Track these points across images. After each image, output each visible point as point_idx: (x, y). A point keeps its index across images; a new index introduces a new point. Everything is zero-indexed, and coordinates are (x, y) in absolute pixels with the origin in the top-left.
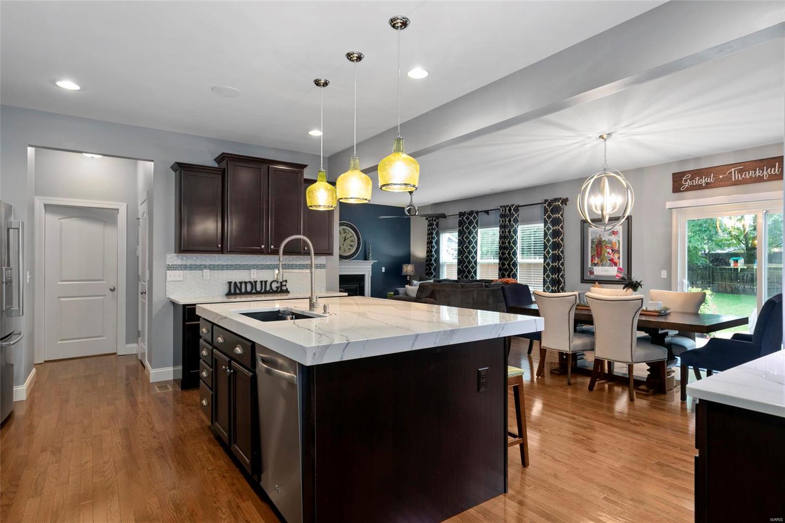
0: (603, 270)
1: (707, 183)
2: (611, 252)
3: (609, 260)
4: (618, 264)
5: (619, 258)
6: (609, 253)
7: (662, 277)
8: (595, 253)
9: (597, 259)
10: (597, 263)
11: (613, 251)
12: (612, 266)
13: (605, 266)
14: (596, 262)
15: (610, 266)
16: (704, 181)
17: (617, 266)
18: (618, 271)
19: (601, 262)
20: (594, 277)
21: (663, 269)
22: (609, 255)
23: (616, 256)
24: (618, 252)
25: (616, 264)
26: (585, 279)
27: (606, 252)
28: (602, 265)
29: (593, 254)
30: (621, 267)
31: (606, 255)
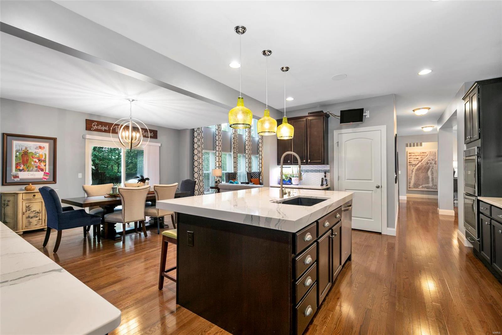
0: (29, 174)
1: (105, 130)
2: (37, 161)
3: (36, 167)
4: (44, 170)
5: (45, 165)
6: (35, 162)
7: (79, 177)
8: (21, 161)
9: (22, 166)
10: (23, 169)
11: (39, 160)
12: (39, 171)
13: (32, 171)
14: (21, 168)
15: (36, 171)
16: (103, 128)
17: (43, 171)
18: (44, 175)
19: (28, 168)
20: (19, 180)
21: (80, 173)
22: (35, 163)
23: (42, 165)
24: (45, 161)
25: (42, 170)
26: (7, 182)
27: (33, 161)
28: (28, 171)
29: (18, 162)
30: (47, 171)
31: (33, 163)
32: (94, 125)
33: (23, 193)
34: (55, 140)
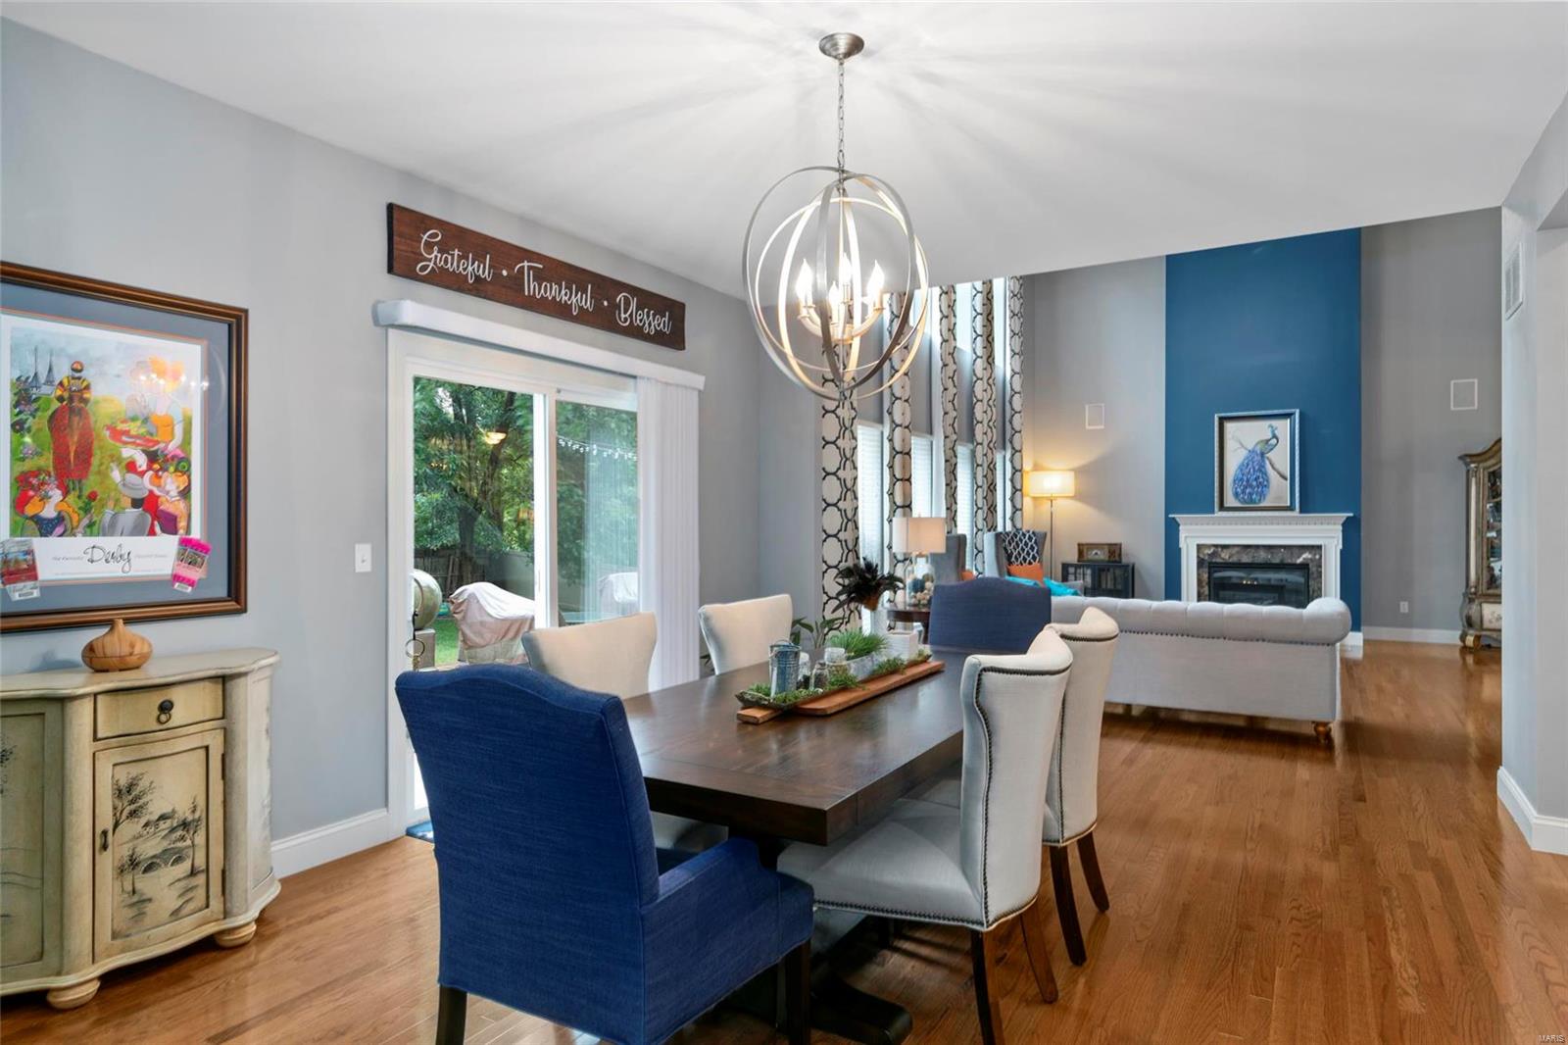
0: (97, 554)
1: (478, 279)
2: (142, 461)
3: (136, 503)
4: (182, 524)
5: (185, 493)
6: (131, 467)
7: (360, 568)
8: (47, 461)
9: (56, 495)
10: (60, 519)
11: (152, 457)
12: (152, 533)
13: (110, 530)
14: (49, 512)
15: (136, 531)
16: (470, 268)
17: (174, 532)
18: (181, 558)
19: (87, 510)
20: (36, 594)
21: (367, 542)
22: (131, 477)
23: (171, 484)
24: (182, 464)
25: (169, 524)
27: (116, 458)
28: (91, 529)
29: (27, 466)
30: (196, 533)
31: (116, 475)
32: (429, 246)
33: (96, 695)
34: (235, 322)
